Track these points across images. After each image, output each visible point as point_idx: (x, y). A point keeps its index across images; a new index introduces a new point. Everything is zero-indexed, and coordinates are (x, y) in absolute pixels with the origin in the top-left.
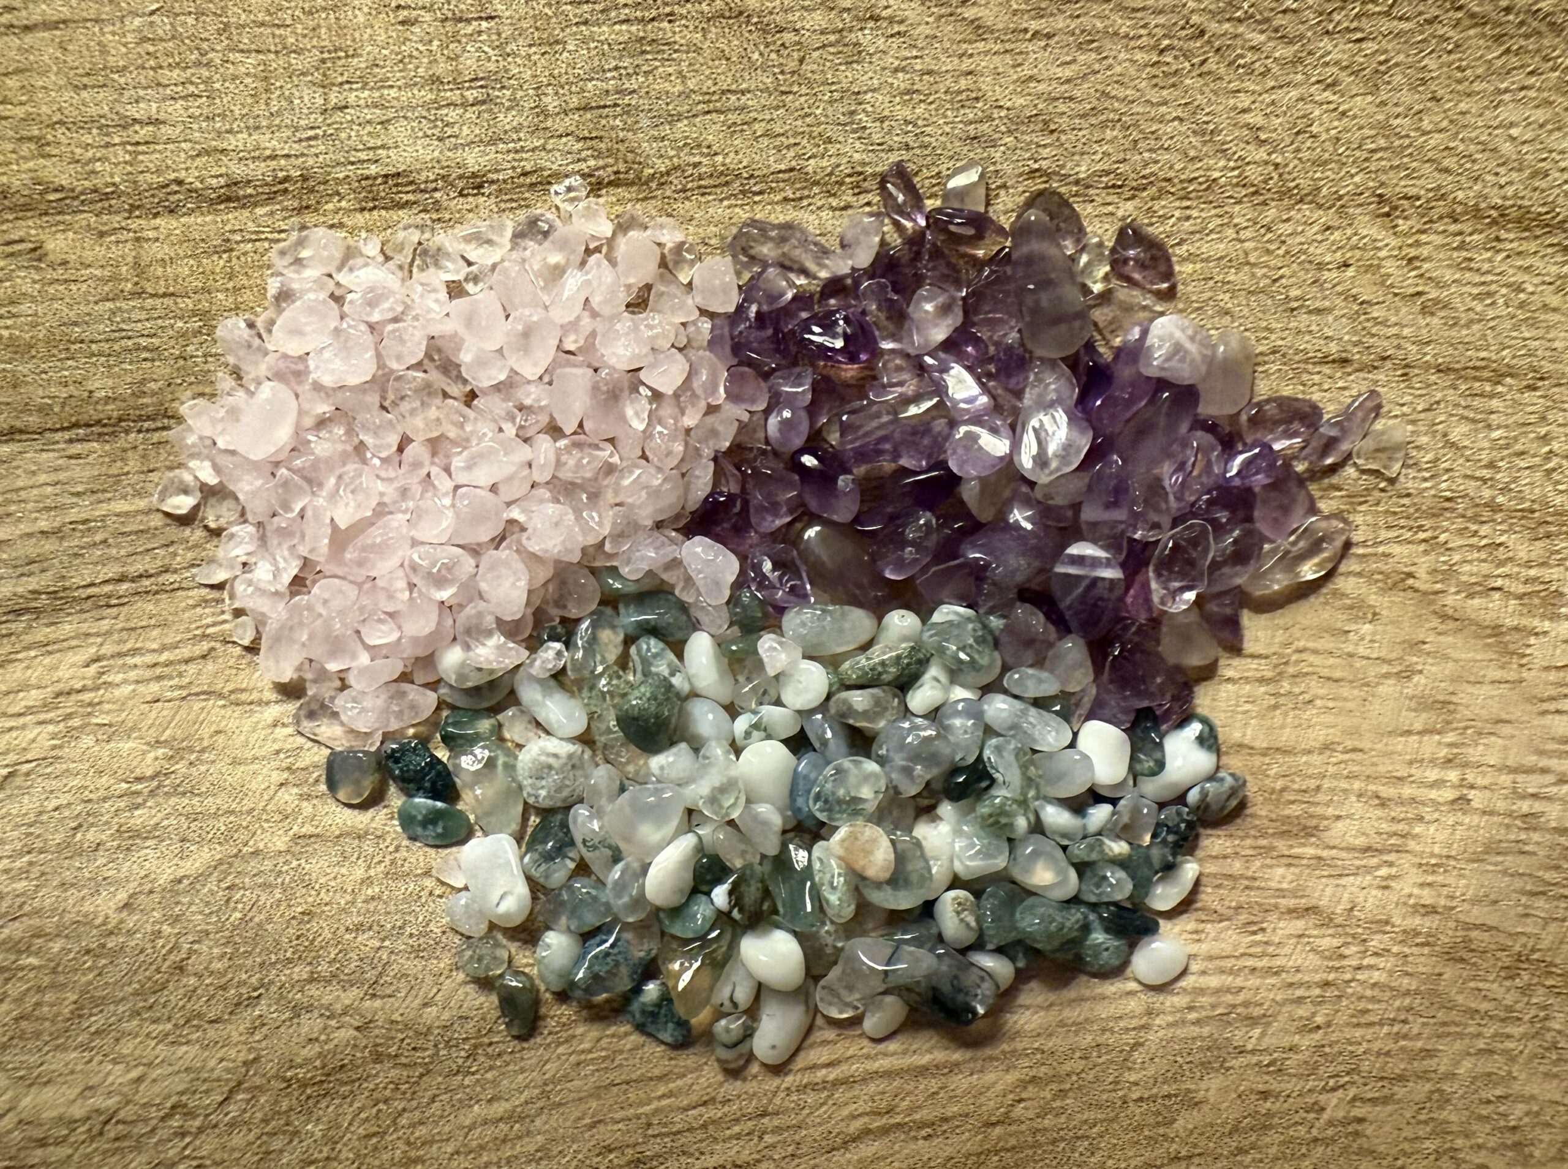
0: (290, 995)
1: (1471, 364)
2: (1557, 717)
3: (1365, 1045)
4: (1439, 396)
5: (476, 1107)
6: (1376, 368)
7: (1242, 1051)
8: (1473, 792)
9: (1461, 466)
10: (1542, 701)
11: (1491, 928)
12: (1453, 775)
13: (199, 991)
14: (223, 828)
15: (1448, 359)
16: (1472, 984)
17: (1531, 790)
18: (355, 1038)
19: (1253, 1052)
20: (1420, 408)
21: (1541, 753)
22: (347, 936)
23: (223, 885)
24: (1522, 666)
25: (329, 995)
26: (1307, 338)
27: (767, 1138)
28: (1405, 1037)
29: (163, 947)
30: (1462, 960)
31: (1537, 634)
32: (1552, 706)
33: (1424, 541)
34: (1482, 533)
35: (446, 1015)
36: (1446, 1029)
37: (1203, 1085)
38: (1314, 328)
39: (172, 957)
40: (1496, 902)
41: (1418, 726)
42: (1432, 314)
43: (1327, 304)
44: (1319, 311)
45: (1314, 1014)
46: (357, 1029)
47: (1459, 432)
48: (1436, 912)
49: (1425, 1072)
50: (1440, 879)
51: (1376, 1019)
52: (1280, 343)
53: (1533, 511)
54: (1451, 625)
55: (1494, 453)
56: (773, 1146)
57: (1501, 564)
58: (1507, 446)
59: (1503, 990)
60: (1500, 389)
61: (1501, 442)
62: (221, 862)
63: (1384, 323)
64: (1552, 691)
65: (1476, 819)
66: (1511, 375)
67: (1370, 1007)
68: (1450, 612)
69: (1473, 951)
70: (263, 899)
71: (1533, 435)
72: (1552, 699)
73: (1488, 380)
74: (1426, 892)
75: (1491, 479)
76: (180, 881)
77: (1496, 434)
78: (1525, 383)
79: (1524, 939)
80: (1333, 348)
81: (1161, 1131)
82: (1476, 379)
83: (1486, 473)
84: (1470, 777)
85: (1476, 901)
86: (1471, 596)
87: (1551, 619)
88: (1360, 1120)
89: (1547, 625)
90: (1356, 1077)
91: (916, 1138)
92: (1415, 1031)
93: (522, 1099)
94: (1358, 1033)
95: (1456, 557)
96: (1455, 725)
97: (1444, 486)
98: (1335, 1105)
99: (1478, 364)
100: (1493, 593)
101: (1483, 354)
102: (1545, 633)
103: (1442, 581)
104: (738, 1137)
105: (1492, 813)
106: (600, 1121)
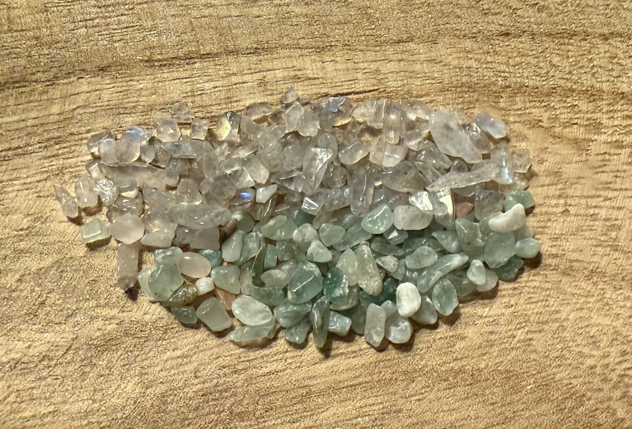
0: (89, 313)
1: (559, 32)
2: (603, 174)
3: (531, 310)
4: (547, 46)
5: (168, 353)
6: (521, 36)
7: (481, 317)
8: (570, 207)
9: (558, 75)
10: (596, 168)
11: (580, 261)
12: (562, 201)
13: (51, 313)
14: (57, 248)
15: (549, 30)
16: (573, 284)
17: (593, 204)
18: (117, 328)
19: (486, 317)
20: (539, 51)
21: (597, 189)
22: (111, 289)
23: (59, 271)
24: (587, 154)
25: (105, 312)
26: (492, 25)
27: (288, 360)
28: (548, 306)
29: (35, 295)
30: (569, 275)
31: (593, 141)
32: (600, 170)
33: (545, 106)
34: (568, 101)
35: (154, 318)
36: (564, 302)
37: (466, 331)
38: (495, 21)
39: (39, 299)
40: (582, 251)
41: (547, 182)
42: (542, 12)
43: (499, 11)
44: (496, 14)
45: (510, 300)
46: (117, 324)
47: (556, 60)
48: (557, 256)
49: (556, 319)
50: (559, 243)
51: (536, 300)
52: (481, 28)
53: (588, 91)
54: (558, 140)
55: (571, 68)
56: (291, 363)
57: (576, 113)
58: (576, 65)
59: (586, 285)
60: (571, 41)
61: (573, 63)
62: (57, 261)
63: (523, 17)
64: (600, 164)
65: (572, 218)
66: (576, 35)
67: (533, 296)
68: (557, 135)
69: (573, 270)
70: (75, 275)
71: (586, 59)
72: (600, 167)
73: (567, 38)
74: (554, 249)
75: (570, 78)
76: (41, 269)
77: (571, 60)
78: (581, 38)
79: (593, 265)
80: (503, 28)
81: (450, 349)
82: (561, 37)
83: (568, 76)
84: (569, 202)
85: (573, 251)
86: (565, 127)
87: (598, 134)
88: (531, 339)
89: (596, 137)
90: (528, 324)
91: (350, 358)
92: (551, 304)
93: (187, 349)
94: (528, 306)
95: (558, 112)
96: (562, 181)
97: (551, 83)
98: (520, 335)
99: (562, 31)
100: (574, 126)
101: (563, 27)
102: (596, 140)
103: (553, 122)
104: (276, 361)
105: (579, 215)
106: (220, 356)
